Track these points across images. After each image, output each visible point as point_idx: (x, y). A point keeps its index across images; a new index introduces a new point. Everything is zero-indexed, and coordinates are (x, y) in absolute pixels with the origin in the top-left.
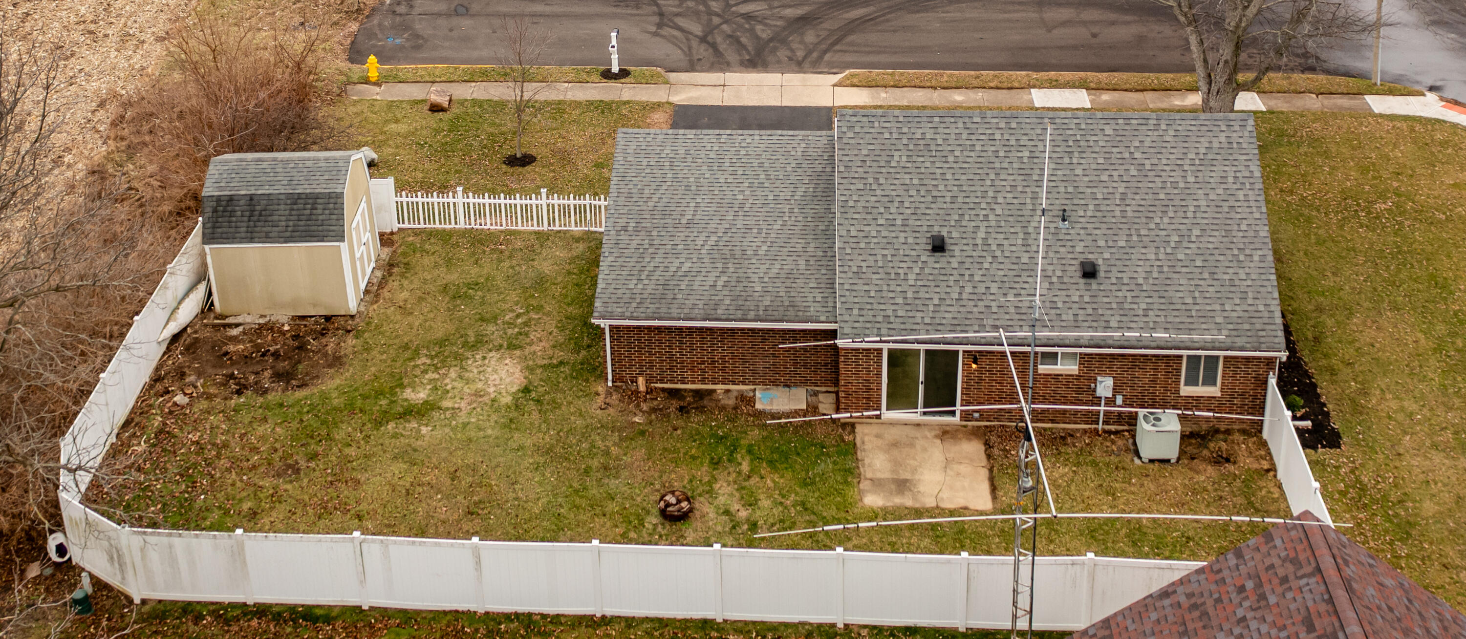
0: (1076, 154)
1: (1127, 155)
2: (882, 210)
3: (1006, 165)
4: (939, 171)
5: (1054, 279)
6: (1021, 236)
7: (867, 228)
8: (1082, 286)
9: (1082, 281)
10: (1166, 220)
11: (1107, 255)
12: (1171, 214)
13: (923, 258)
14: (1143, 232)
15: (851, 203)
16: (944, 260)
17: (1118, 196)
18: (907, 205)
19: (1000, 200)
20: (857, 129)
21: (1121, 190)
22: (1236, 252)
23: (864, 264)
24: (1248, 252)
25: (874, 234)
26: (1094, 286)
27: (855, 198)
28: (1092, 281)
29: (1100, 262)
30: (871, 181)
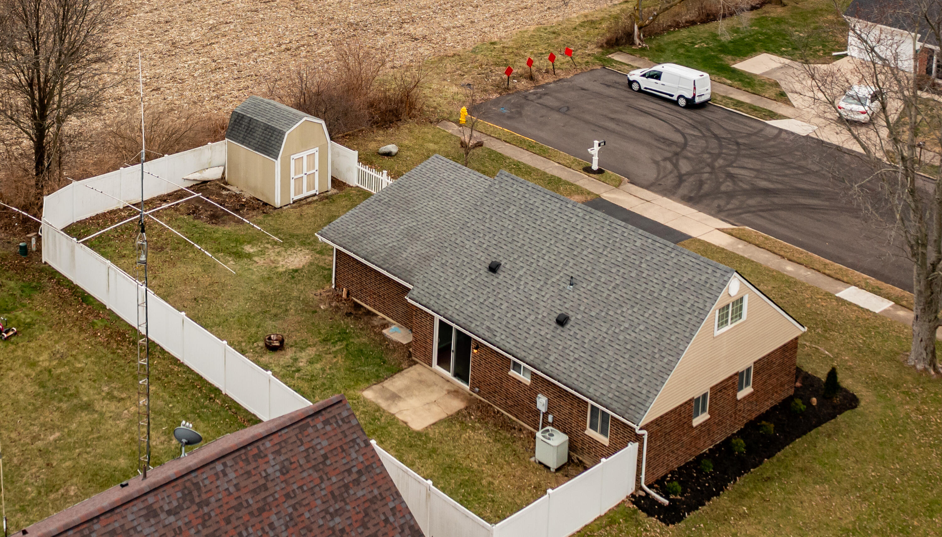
0: (609, 250)
1: (637, 263)
2: (481, 235)
3: (564, 239)
4: (527, 227)
5: (540, 317)
6: (542, 283)
7: (467, 242)
8: (552, 328)
9: (555, 325)
10: (630, 312)
11: (579, 317)
12: (635, 310)
13: (481, 272)
14: (611, 313)
15: (469, 225)
16: (492, 277)
17: (613, 284)
18: (496, 238)
19: (546, 258)
20: (503, 185)
21: (618, 282)
22: (656, 351)
23: (450, 261)
24: (663, 354)
25: (467, 247)
26: (558, 331)
27: (473, 223)
28: (560, 328)
29: (573, 319)
30: (488, 216)
